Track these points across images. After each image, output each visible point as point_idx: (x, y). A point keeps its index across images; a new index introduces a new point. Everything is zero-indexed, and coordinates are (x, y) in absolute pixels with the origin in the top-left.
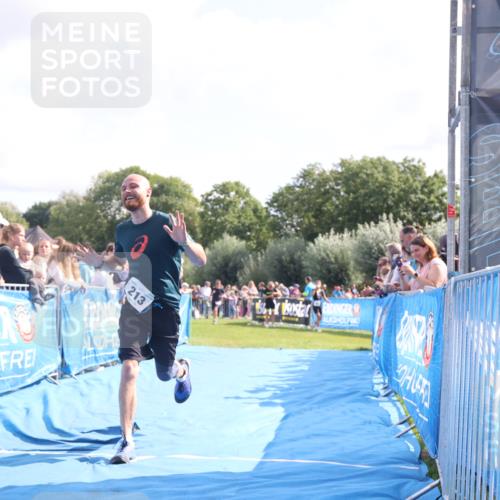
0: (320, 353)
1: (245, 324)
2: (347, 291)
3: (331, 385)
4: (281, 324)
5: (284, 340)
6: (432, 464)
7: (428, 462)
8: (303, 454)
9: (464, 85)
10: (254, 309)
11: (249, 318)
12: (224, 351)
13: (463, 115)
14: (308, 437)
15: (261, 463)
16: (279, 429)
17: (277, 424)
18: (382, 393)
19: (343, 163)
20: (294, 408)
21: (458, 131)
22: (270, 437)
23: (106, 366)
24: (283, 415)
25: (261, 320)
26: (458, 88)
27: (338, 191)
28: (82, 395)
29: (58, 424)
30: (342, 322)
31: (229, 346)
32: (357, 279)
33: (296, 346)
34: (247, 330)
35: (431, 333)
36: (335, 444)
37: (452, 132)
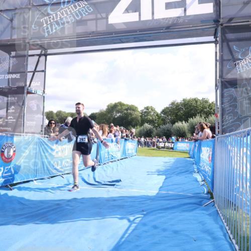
0: (177, 159)
1: (154, 149)
2: (186, 139)
3: (180, 169)
4: (165, 149)
5: (166, 154)
6: (212, 194)
7: (210, 193)
8: (171, 190)
9: (219, 77)
10: (157, 145)
11: (155, 147)
12: (148, 158)
13: (219, 86)
14: (172, 185)
15: (158, 193)
16: (164, 182)
17: (163, 181)
18: (197, 171)
19: (184, 100)
20: (169, 176)
21: (218, 91)
22: (161, 185)
23: (112, 162)
24: (165, 178)
25: (159, 148)
26: (218, 78)
27: (182, 109)
28: (105, 171)
29: (97, 180)
30: (183, 149)
31: (149, 156)
32: (189, 135)
33: (170, 156)
34: (154, 151)
35: (211, 153)
36: (180, 187)
37: (216, 91)
